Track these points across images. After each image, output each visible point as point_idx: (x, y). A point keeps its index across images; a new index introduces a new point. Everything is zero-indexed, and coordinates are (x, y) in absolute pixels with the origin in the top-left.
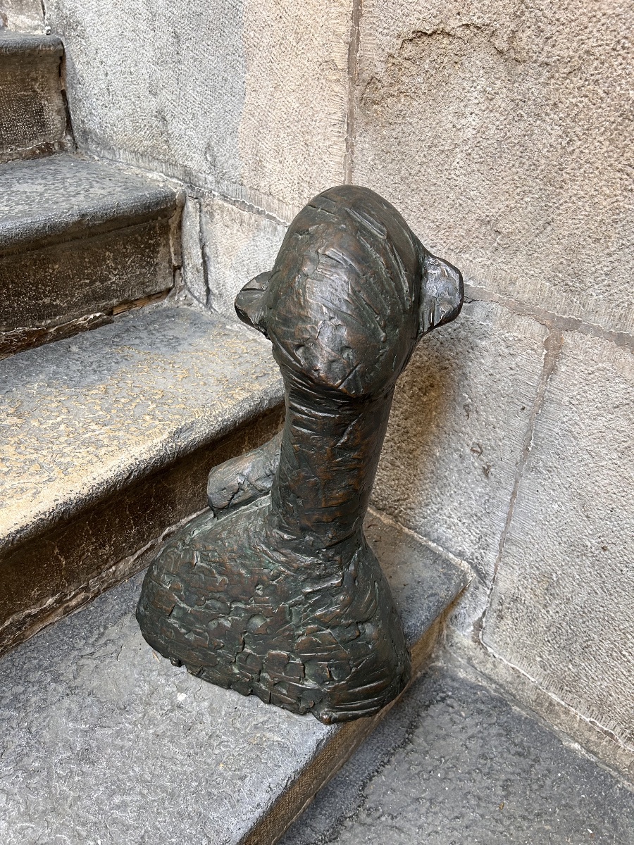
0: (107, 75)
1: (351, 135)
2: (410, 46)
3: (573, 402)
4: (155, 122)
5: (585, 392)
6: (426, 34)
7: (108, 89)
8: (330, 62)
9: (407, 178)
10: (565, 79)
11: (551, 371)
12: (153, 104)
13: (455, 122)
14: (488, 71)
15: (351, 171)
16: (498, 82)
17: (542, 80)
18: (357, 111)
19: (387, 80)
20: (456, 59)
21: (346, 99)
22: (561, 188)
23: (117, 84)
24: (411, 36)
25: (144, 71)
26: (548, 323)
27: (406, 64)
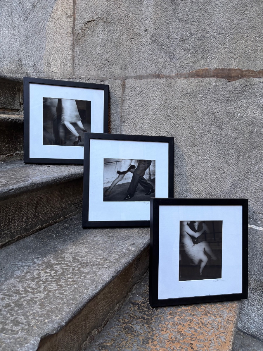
0: (3, 52)
1: (73, 49)
2: (86, 25)
3: (130, 98)
4: (17, 62)
5: (131, 94)
6: (89, 22)
7: (3, 57)
8: (68, 33)
9: (87, 55)
10: (117, 24)
11: (124, 91)
12: (18, 57)
13: (97, 38)
14: (103, 26)
15: (74, 57)
16: (105, 28)
17: (113, 26)
18: (75, 42)
19: (82, 33)
20: (96, 25)
21: (72, 40)
22: (120, 47)
23: (6, 54)
24: (86, 23)
25: (16, 49)
26: (121, 79)
27: (86, 29)
